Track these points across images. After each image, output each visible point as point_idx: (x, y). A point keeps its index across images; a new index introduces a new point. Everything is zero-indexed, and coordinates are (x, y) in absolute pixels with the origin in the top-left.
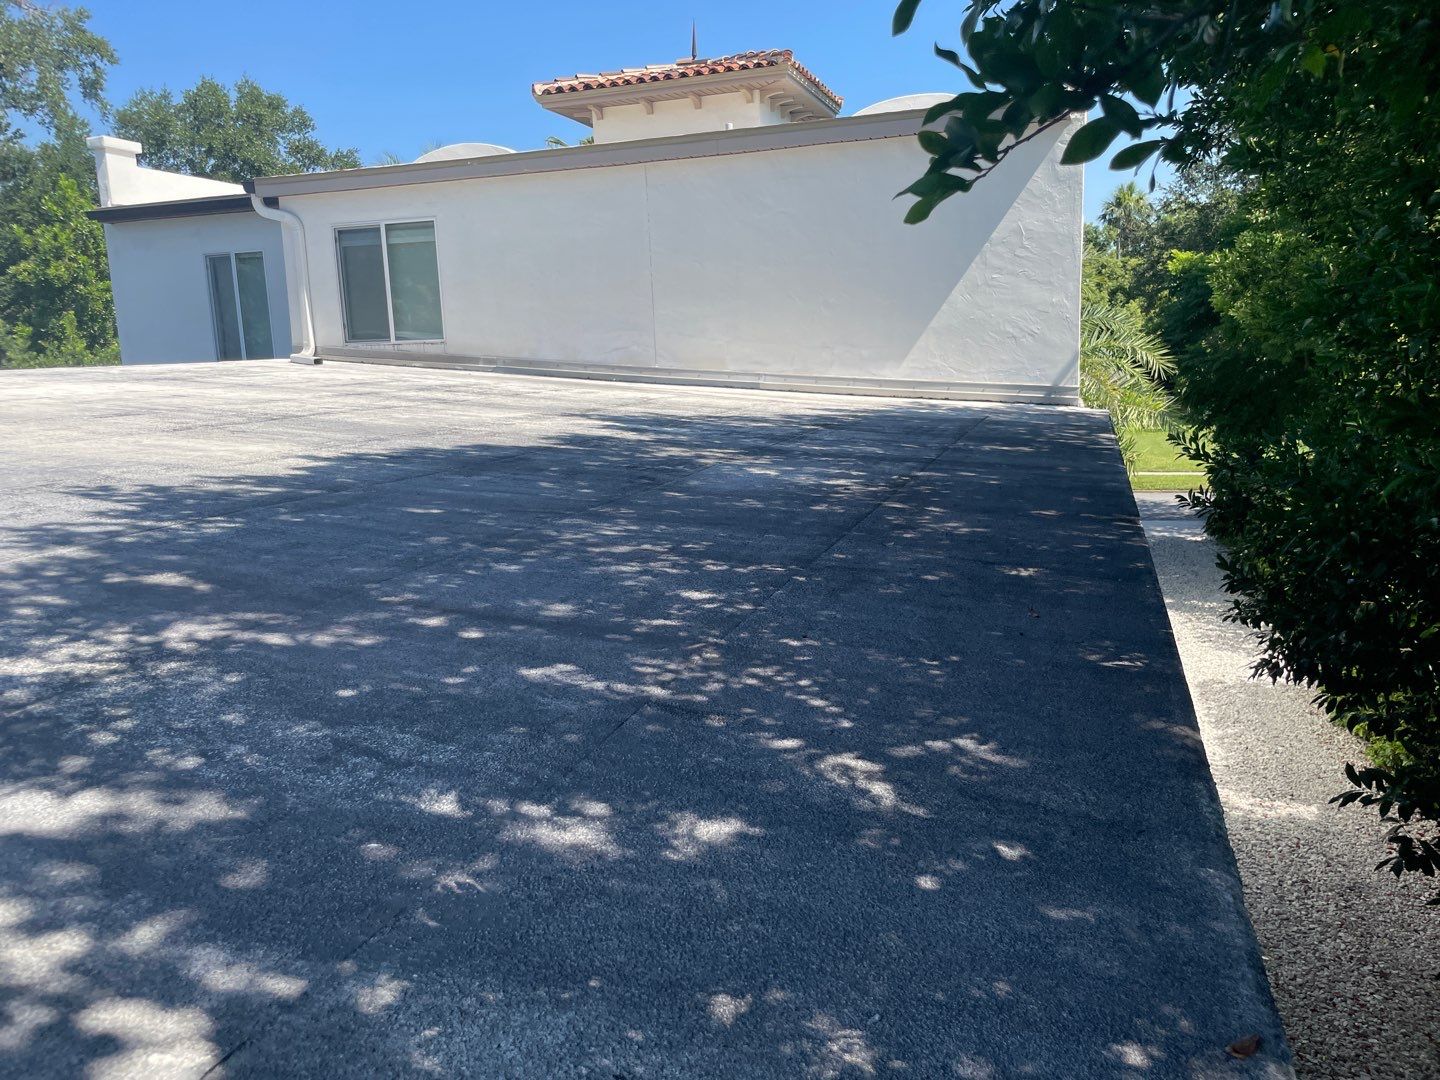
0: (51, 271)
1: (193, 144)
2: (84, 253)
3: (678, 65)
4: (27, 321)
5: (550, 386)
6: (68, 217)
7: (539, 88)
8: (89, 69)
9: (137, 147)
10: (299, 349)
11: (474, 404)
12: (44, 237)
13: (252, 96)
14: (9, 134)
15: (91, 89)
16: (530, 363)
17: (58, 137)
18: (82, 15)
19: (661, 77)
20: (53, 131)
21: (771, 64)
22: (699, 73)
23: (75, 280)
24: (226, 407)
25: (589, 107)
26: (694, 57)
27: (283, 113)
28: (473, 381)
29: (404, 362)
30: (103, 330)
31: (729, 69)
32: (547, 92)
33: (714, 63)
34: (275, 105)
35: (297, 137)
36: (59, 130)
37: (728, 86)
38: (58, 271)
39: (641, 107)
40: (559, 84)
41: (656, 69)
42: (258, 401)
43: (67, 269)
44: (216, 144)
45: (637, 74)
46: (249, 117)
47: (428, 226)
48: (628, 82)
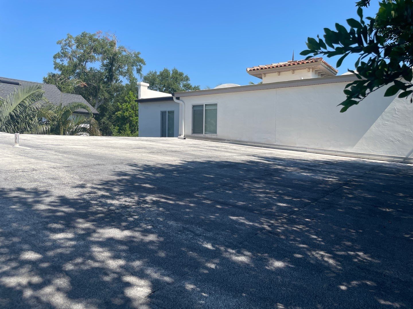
0: (125, 114)
1: (160, 84)
2: (133, 110)
3: (288, 62)
4: (118, 126)
5: (244, 148)
6: (130, 101)
7: (248, 69)
8: (139, 66)
9: (148, 85)
10: (180, 135)
11: (223, 151)
12: (124, 106)
13: (175, 72)
14: (119, 81)
15: (139, 71)
16: (239, 141)
17: (130, 82)
18: (139, 53)
19: (283, 66)
20: (129, 81)
21: (316, 61)
22: (294, 64)
23: (130, 116)
24: (162, 148)
25: (262, 74)
26: (293, 60)
27: (183, 76)
28: (223, 145)
29: (206, 140)
30: (135, 129)
31: (303, 63)
32: (251, 70)
33: (299, 62)
34: (181, 74)
35: (185, 82)
36: (130, 80)
37: (303, 68)
38: (127, 114)
39: (276, 74)
40: (254, 68)
41: (281, 64)
42: (170, 147)
43: (129, 114)
44: (166, 84)
45: (276, 65)
46: (174, 78)
47: (216, 105)
48: (273, 67)
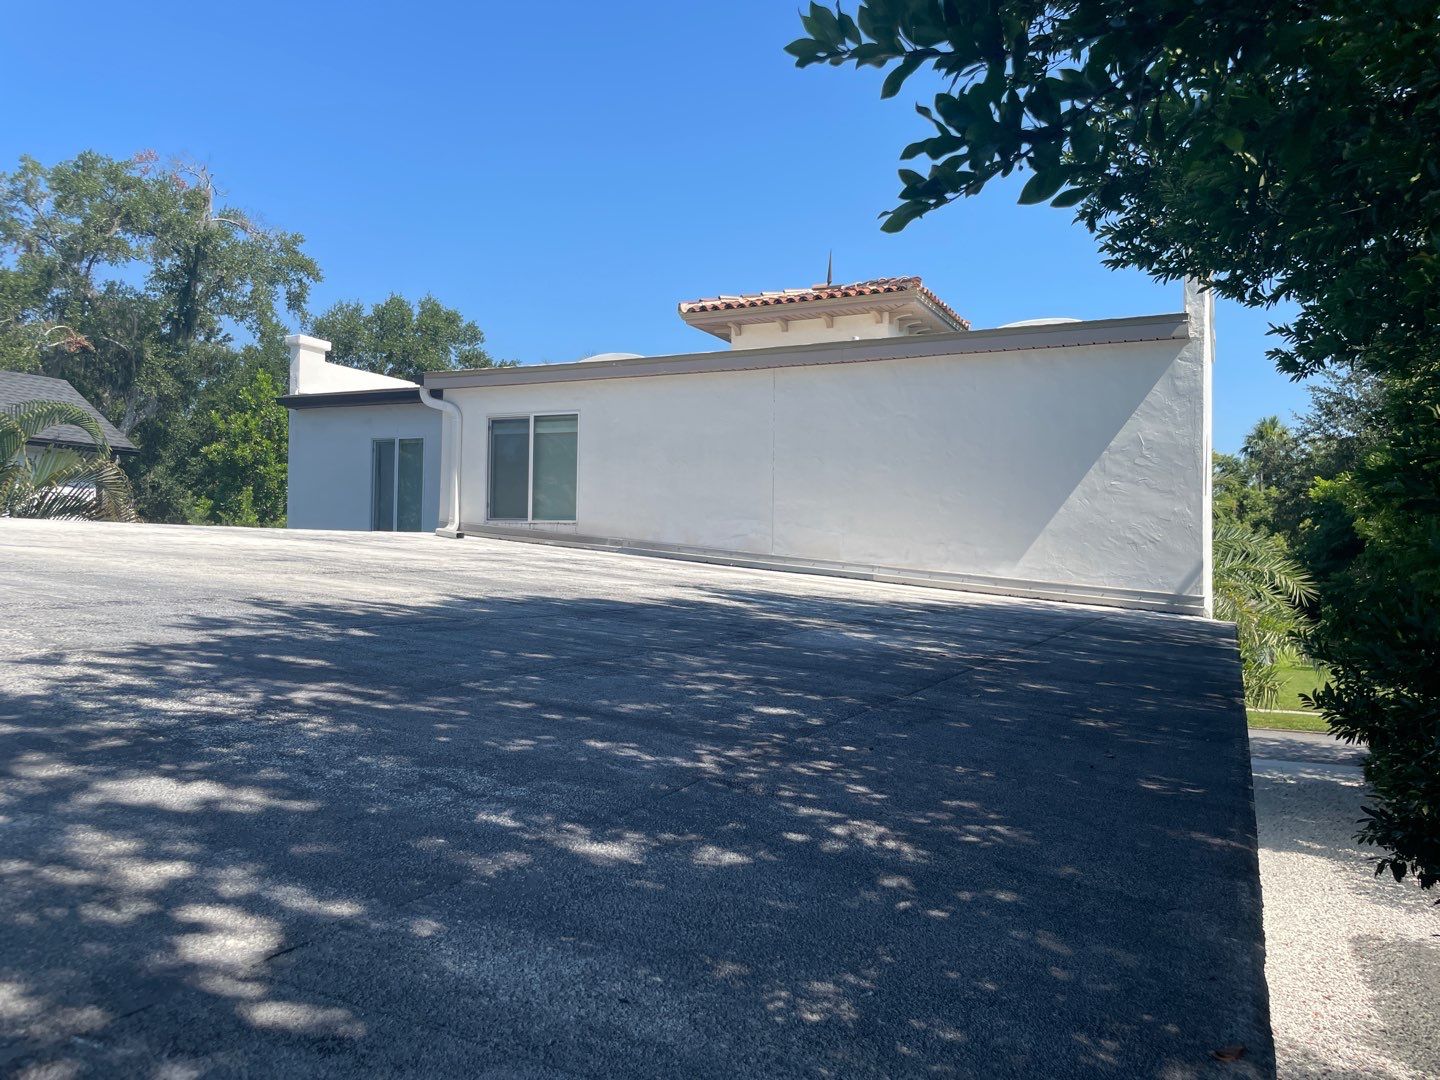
0: (238, 452)
1: (375, 350)
2: (269, 438)
3: (814, 289)
4: (210, 496)
5: (669, 566)
6: (259, 406)
7: (685, 307)
8: (296, 284)
9: (327, 346)
10: (444, 525)
11: (595, 573)
12: (236, 423)
13: (431, 310)
14: (220, 338)
15: (295, 301)
16: (653, 545)
17: (261, 340)
18: (296, 239)
19: (797, 299)
20: (259, 335)
21: (900, 289)
22: (832, 296)
23: (257, 462)
24: (372, 561)
25: (730, 325)
26: (829, 283)
27: (457, 326)
28: (598, 558)
29: (538, 540)
30: (274, 507)
31: (861, 293)
32: (692, 310)
33: (847, 288)
34: (452, 319)
35: (467, 348)
36: (263, 334)
37: (859, 308)
38: (244, 452)
39: (777, 325)
40: (704, 304)
41: (792, 293)
42: (400, 559)
43: (252, 451)
44: (396, 350)
45: (776, 297)
46: (427, 329)
47: (573, 419)
48: (766, 303)
